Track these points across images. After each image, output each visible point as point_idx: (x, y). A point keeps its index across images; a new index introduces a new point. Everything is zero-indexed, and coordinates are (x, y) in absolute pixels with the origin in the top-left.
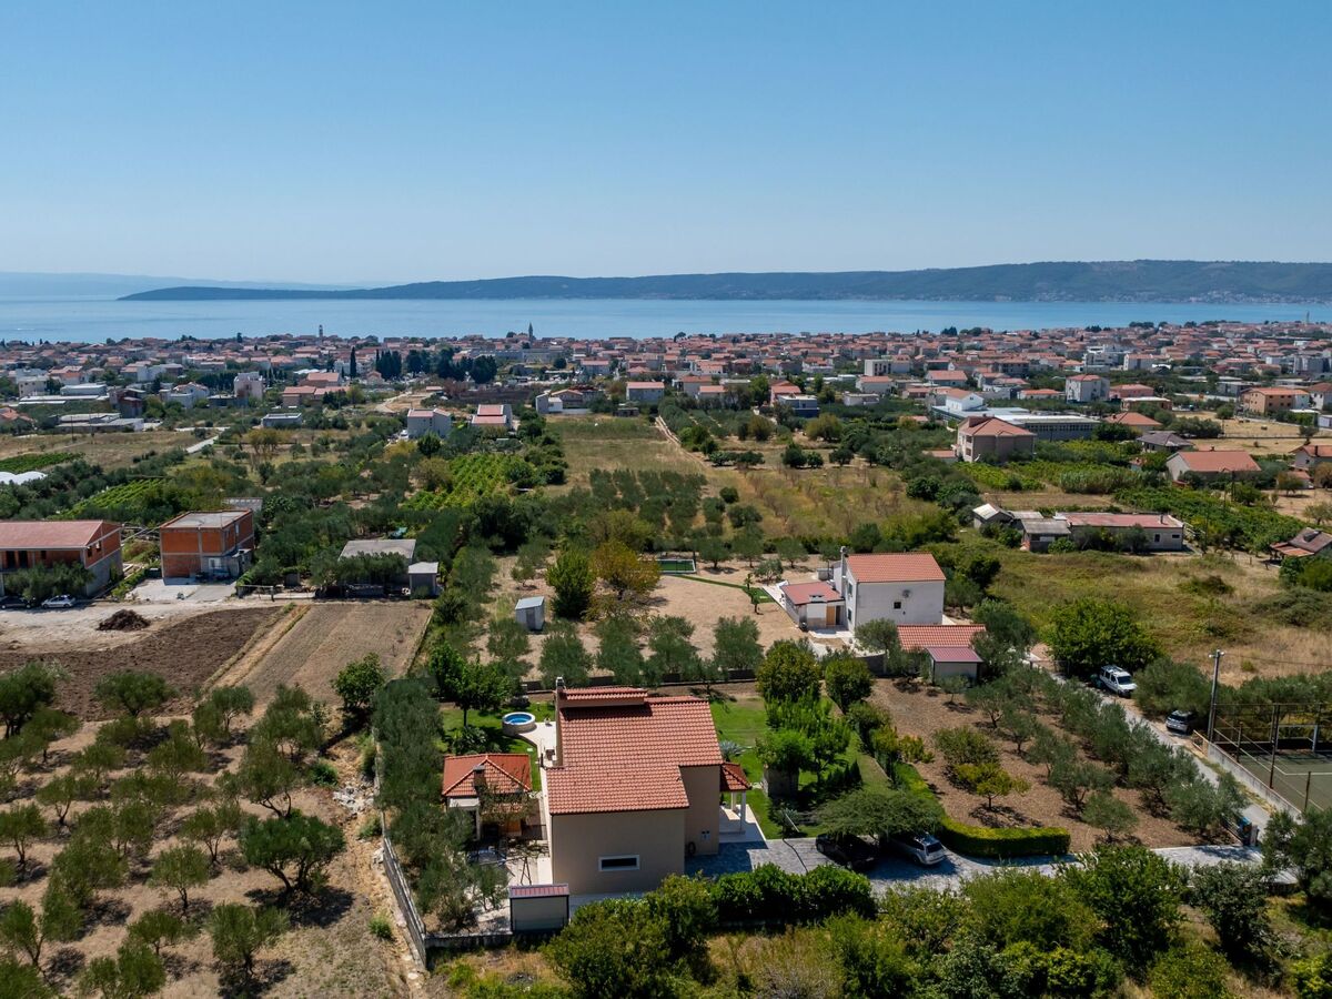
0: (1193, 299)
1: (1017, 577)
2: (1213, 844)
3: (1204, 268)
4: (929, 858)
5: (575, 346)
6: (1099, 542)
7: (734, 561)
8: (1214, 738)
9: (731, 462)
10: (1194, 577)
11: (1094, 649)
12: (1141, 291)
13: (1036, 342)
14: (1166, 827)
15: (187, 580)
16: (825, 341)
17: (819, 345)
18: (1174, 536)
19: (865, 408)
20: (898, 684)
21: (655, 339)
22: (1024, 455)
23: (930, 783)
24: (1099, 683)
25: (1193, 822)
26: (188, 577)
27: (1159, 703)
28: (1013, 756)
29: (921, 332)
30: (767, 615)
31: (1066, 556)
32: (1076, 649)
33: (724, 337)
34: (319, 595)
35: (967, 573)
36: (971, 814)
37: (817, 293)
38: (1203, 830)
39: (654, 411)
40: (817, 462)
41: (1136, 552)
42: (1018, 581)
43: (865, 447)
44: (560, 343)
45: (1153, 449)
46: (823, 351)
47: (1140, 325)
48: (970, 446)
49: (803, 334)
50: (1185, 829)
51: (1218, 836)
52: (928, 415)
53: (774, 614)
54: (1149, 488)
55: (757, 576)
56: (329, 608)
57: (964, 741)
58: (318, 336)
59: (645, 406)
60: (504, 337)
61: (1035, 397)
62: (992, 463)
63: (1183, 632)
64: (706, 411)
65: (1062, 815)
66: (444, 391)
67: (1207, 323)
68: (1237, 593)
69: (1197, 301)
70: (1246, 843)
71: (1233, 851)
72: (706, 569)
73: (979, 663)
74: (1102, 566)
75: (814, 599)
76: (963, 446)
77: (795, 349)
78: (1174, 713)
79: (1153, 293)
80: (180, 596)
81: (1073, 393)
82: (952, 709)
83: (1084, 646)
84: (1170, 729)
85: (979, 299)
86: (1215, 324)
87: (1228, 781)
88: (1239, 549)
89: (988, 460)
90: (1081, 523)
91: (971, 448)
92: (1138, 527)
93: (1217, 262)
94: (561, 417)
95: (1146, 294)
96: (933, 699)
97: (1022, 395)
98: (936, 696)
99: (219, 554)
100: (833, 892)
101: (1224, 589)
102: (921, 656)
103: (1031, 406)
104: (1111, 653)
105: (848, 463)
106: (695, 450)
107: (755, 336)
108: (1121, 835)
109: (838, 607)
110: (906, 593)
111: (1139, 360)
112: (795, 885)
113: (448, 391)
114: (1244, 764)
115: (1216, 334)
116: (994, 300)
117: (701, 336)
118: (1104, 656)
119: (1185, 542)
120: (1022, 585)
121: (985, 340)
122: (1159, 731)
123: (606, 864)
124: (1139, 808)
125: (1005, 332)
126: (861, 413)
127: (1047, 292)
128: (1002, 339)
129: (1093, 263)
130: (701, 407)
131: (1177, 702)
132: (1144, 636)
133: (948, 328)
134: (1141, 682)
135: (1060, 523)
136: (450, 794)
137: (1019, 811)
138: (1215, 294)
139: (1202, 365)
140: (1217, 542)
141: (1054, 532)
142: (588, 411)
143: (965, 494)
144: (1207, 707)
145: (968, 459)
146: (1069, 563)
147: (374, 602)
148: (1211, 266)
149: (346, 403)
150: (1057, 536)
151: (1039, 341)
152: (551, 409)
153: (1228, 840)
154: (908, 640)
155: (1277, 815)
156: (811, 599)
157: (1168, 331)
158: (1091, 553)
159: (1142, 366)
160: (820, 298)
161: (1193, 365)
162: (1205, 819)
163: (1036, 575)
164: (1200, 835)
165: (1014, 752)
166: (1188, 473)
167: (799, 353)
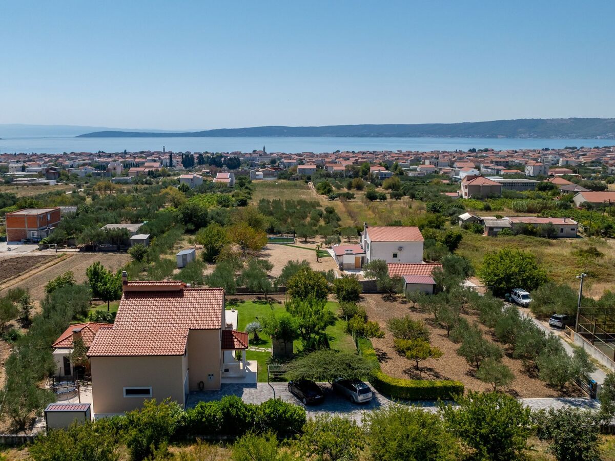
0: (599, 137)
1: (475, 247)
2: (570, 396)
3: (605, 122)
4: (361, 398)
5: (283, 156)
6: (528, 231)
7: (317, 239)
8: (579, 330)
9: (338, 198)
10: (581, 248)
11: (508, 278)
12: (572, 133)
13: (515, 154)
14: (538, 384)
15: (19, 243)
16: (409, 154)
17: (405, 155)
18: (572, 229)
19: (418, 177)
20: (385, 297)
21: (324, 153)
22: (496, 195)
23: (383, 352)
24: (510, 299)
25: (555, 381)
26: (20, 241)
27: (544, 309)
28: (444, 338)
29: (458, 151)
30: (324, 263)
31: (507, 238)
32: (496, 278)
33: (358, 152)
34: (82, 250)
35: (443, 242)
36: (405, 372)
37: (408, 134)
38: (563, 387)
39: (309, 179)
40: (383, 198)
41: (549, 237)
42: (475, 248)
43: (411, 191)
44: (278, 155)
45: (567, 193)
46: (406, 158)
47: (570, 148)
48: (467, 191)
49: (398, 151)
50: (550, 386)
51: (574, 392)
52: (449, 180)
53: (328, 263)
54: (561, 210)
55: (326, 244)
56: (84, 255)
57: (406, 325)
58: (163, 151)
59: (305, 176)
60: (251, 152)
61: (508, 173)
62: (478, 199)
63: (569, 274)
64: (335, 179)
65: (467, 374)
66: (210, 171)
67: (605, 147)
68: (606, 257)
69: (601, 138)
70: (593, 397)
71: (582, 401)
72: (301, 242)
73: (434, 285)
74: (527, 243)
75: (348, 252)
76: (463, 191)
77: (392, 157)
78: (554, 315)
79: (578, 134)
80: (9, 249)
81: (529, 172)
82: (413, 311)
83: (502, 276)
84: (551, 325)
85: (489, 137)
86: (609, 148)
87: (581, 354)
88: (610, 237)
89: (475, 197)
90: (518, 221)
91: (467, 192)
92: (551, 224)
93: (612, 119)
94: (261, 181)
95: (575, 134)
96: (403, 305)
97: (502, 173)
98: (406, 303)
99: (36, 229)
100: (274, 417)
101: (598, 255)
102: (399, 280)
103: (504, 176)
104: (518, 281)
105: (400, 199)
106: (323, 194)
107: (374, 152)
108: (503, 388)
109: (363, 257)
110: (400, 249)
111: (567, 161)
112: (249, 412)
113: (212, 171)
114: (598, 347)
115: (610, 152)
116: (497, 137)
117: (348, 152)
118: (513, 283)
119: (578, 234)
120: (477, 250)
121: (490, 154)
122: (544, 326)
123: (129, 392)
124: (521, 371)
125: (500, 151)
126: (415, 179)
127: (524, 133)
128: (498, 153)
129: (547, 119)
130: (333, 177)
131: (556, 308)
132: (539, 271)
133: (472, 149)
134: (535, 297)
135: (506, 221)
136: (57, 346)
137: (437, 371)
138: (610, 135)
139: (600, 163)
140: (597, 233)
141: (501, 226)
142: (276, 178)
143: (455, 209)
144: (575, 310)
145: (465, 197)
146: (507, 241)
147: (110, 254)
148: (608, 121)
149: (160, 176)
150: (503, 228)
151: (517, 154)
152: (257, 177)
153: (581, 395)
154: (392, 271)
155: (611, 375)
156: (346, 252)
157: (584, 150)
158: (521, 236)
159: (569, 163)
160: (410, 137)
161: (596, 162)
162: (563, 379)
163: (487, 246)
164: (560, 390)
165: (445, 336)
166: (585, 202)
167: (394, 159)
